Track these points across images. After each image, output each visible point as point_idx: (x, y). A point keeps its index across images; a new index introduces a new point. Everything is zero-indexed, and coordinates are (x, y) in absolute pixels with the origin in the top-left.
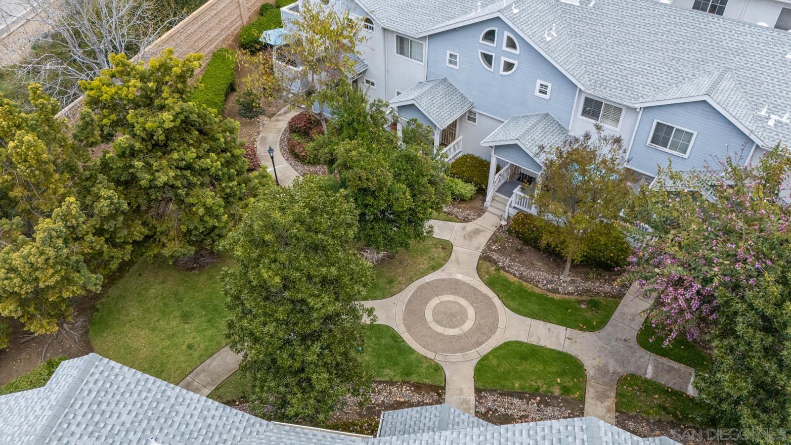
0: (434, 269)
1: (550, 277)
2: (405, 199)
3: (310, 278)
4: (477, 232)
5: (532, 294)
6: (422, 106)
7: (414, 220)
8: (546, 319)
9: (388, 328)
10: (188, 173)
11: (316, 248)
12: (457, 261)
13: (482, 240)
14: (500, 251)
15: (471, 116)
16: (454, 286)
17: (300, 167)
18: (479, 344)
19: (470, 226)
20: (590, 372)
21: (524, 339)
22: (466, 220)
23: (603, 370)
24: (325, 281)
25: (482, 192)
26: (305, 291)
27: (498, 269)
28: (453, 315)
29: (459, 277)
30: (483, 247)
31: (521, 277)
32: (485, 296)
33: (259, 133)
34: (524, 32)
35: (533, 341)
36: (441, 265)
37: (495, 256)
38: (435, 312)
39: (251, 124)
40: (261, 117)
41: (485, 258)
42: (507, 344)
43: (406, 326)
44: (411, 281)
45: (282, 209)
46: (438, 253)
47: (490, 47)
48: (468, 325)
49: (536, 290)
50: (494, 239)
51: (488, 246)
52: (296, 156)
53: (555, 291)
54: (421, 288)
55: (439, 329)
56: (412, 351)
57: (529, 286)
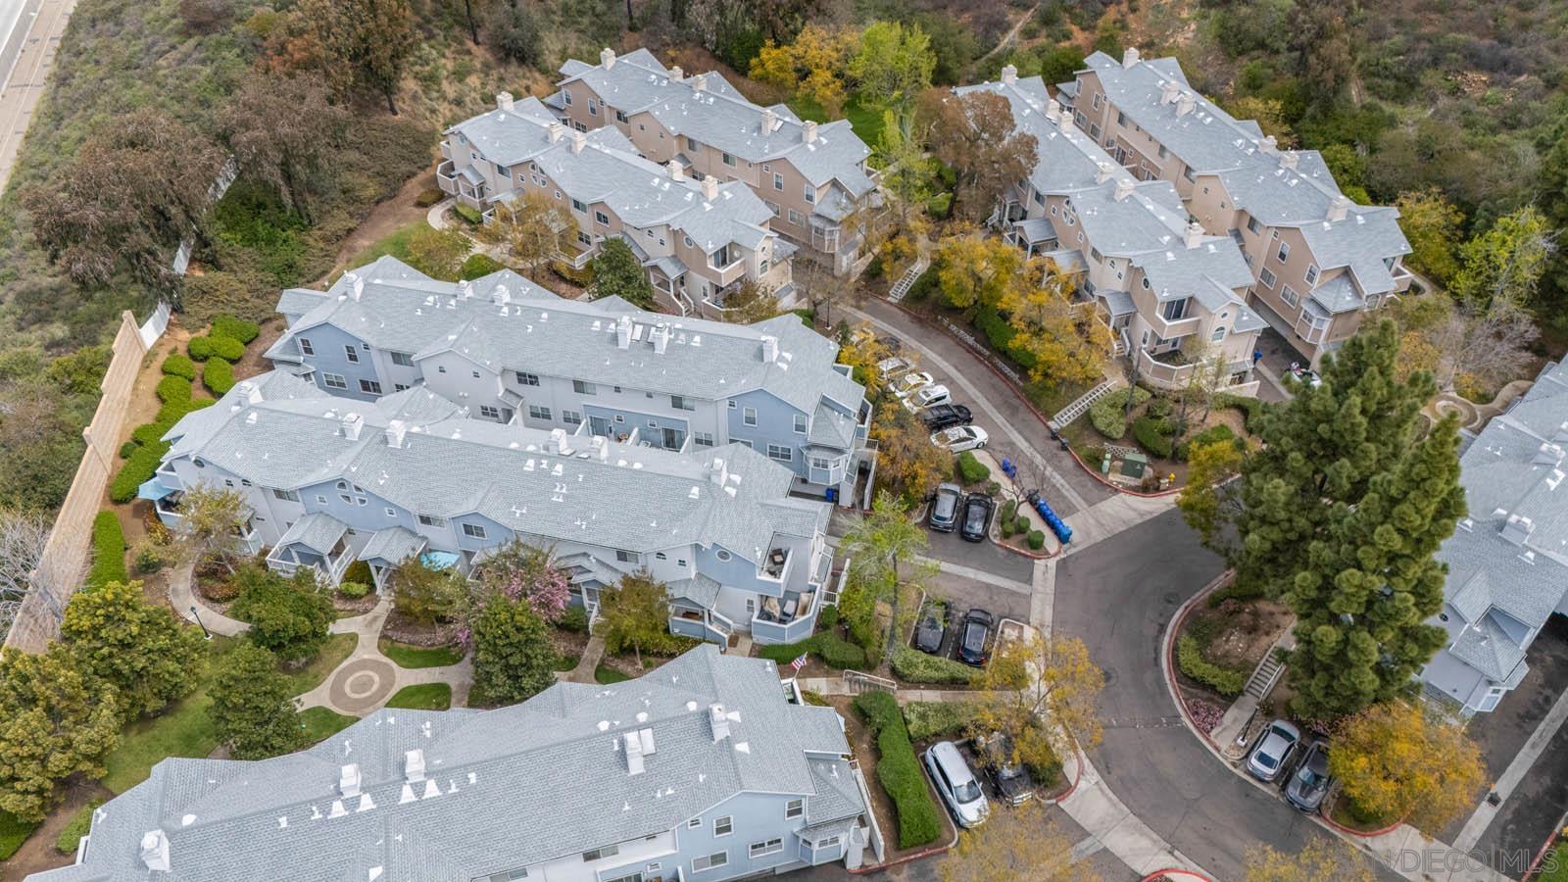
0: (346, 657)
1: (428, 636)
2: (306, 626)
3: (257, 694)
4: (375, 619)
5: (418, 652)
6: (307, 541)
7: (318, 635)
8: (426, 666)
9: (320, 707)
10: (151, 655)
11: (256, 679)
12: (363, 646)
13: (380, 624)
14: (393, 629)
15: (350, 532)
16: (363, 665)
17: (217, 606)
18: (383, 697)
19: (369, 616)
20: (454, 688)
21: (413, 683)
22: (366, 612)
23: (461, 686)
24: (265, 693)
25: (373, 587)
26: (256, 701)
27: (393, 641)
28: (365, 684)
29: (366, 657)
30: (381, 628)
31: (410, 643)
32: (386, 664)
33: (168, 586)
34: (363, 483)
35: (419, 682)
36: (351, 653)
37: (390, 633)
38: (351, 686)
39: (157, 578)
40: (165, 570)
41: (383, 636)
42: (403, 689)
43: (333, 701)
44: (331, 670)
45: (234, 668)
46: (346, 645)
47: (345, 491)
48: (375, 688)
49: (420, 648)
50: (388, 621)
51: (384, 627)
52: (212, 599)
53: (433, 645)
54: (339, 673)
55: (356, 696)
56: (339, 715)
57: (415, 648)
